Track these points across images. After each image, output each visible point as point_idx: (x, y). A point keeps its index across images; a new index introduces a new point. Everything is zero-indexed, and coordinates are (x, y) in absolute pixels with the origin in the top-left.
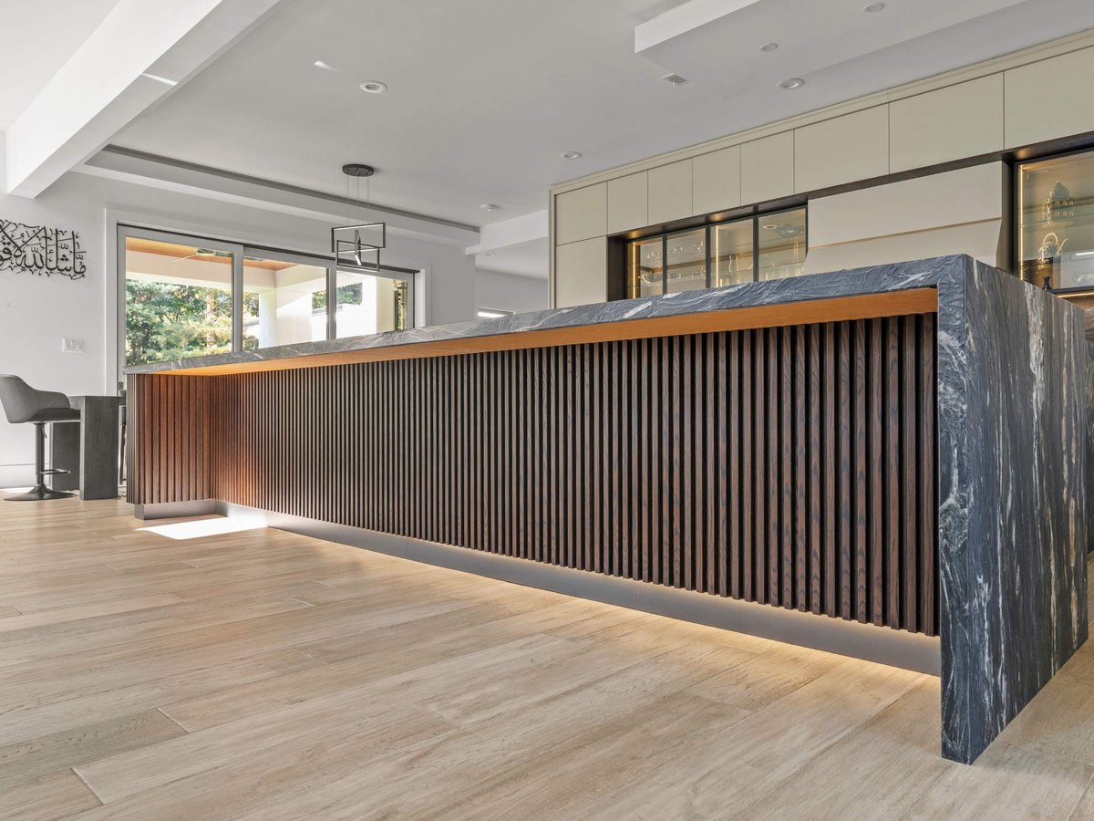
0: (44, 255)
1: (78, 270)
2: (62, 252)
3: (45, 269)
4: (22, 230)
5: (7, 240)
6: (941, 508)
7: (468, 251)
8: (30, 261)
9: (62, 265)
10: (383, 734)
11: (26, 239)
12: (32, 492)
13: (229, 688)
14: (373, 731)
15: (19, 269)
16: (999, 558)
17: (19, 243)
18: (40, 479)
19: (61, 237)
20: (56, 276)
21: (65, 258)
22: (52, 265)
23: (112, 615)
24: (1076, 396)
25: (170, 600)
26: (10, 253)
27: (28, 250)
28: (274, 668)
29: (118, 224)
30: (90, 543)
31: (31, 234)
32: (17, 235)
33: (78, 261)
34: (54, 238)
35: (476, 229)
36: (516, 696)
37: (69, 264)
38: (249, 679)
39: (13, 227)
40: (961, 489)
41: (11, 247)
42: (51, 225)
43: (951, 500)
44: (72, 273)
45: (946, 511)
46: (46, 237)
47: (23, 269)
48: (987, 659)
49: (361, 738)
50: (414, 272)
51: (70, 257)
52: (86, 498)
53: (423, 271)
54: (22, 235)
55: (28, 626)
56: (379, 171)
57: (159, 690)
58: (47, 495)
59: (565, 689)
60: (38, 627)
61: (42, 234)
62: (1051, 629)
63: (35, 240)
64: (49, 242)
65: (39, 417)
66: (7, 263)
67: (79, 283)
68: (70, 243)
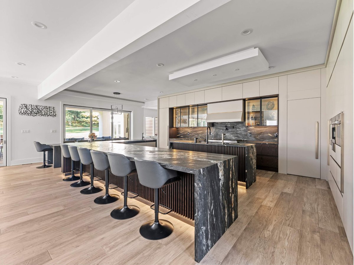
0: (46, 112)
1: (54, 115)
2: (51, 111)
3: (47, 115)
4: (41, 107)
5: (38, 109)
6: (195, 215)
7: (142, 107)
8: (43, 114)
9: (51, 114)
10: (92, 258)
11: (42, 109)
12: (42, 166)
13: (65, 242)
14: (89, 257)
15: (41, 115)
16: (209, 220)
17: (41, 110)
18: (45, 163)
19: (50, 108)
20: (49, 117)
21: (51, 113)
22: (48, 114)
23: (48, 215)
24: (234, 174)
25: (62, 208)
26: (38, 112)
27: (43, 111)
28: (77, 234)
29: (64, 105)
30: (51, 185)
31: (44, 108)
32: (40, 108)
33: (54, 113)
34: (49, 108)
35: (144, 103)
36: (122, 242)
37: (52, 114)
38: (70, 239)
39: (39, 107)
40: (198, 213)
41: (39, 111)
42: (48, 106)
43: (196, 214)
44: (53, 116)
45: (195, 216)
46: (47, 108)
47: (42, 116)
48: (204, 240)
49: (86, 259)
50: (131, 112)
51: (53, 112)
52: (54, 168)
53: (132, 112)
54: (41, 108)
55: (29, 220)
56: (121, 93)
57: (50, 244)
58: (46, 167)
59: (133, 240)
60: (31, 220)
61: (46, 108)
62: (225, 222)
63: (45, 109)
64: (48, 109)
65: (44, 151)
66: (38, 114)
67: (55, 118)
68: (53, 109)
